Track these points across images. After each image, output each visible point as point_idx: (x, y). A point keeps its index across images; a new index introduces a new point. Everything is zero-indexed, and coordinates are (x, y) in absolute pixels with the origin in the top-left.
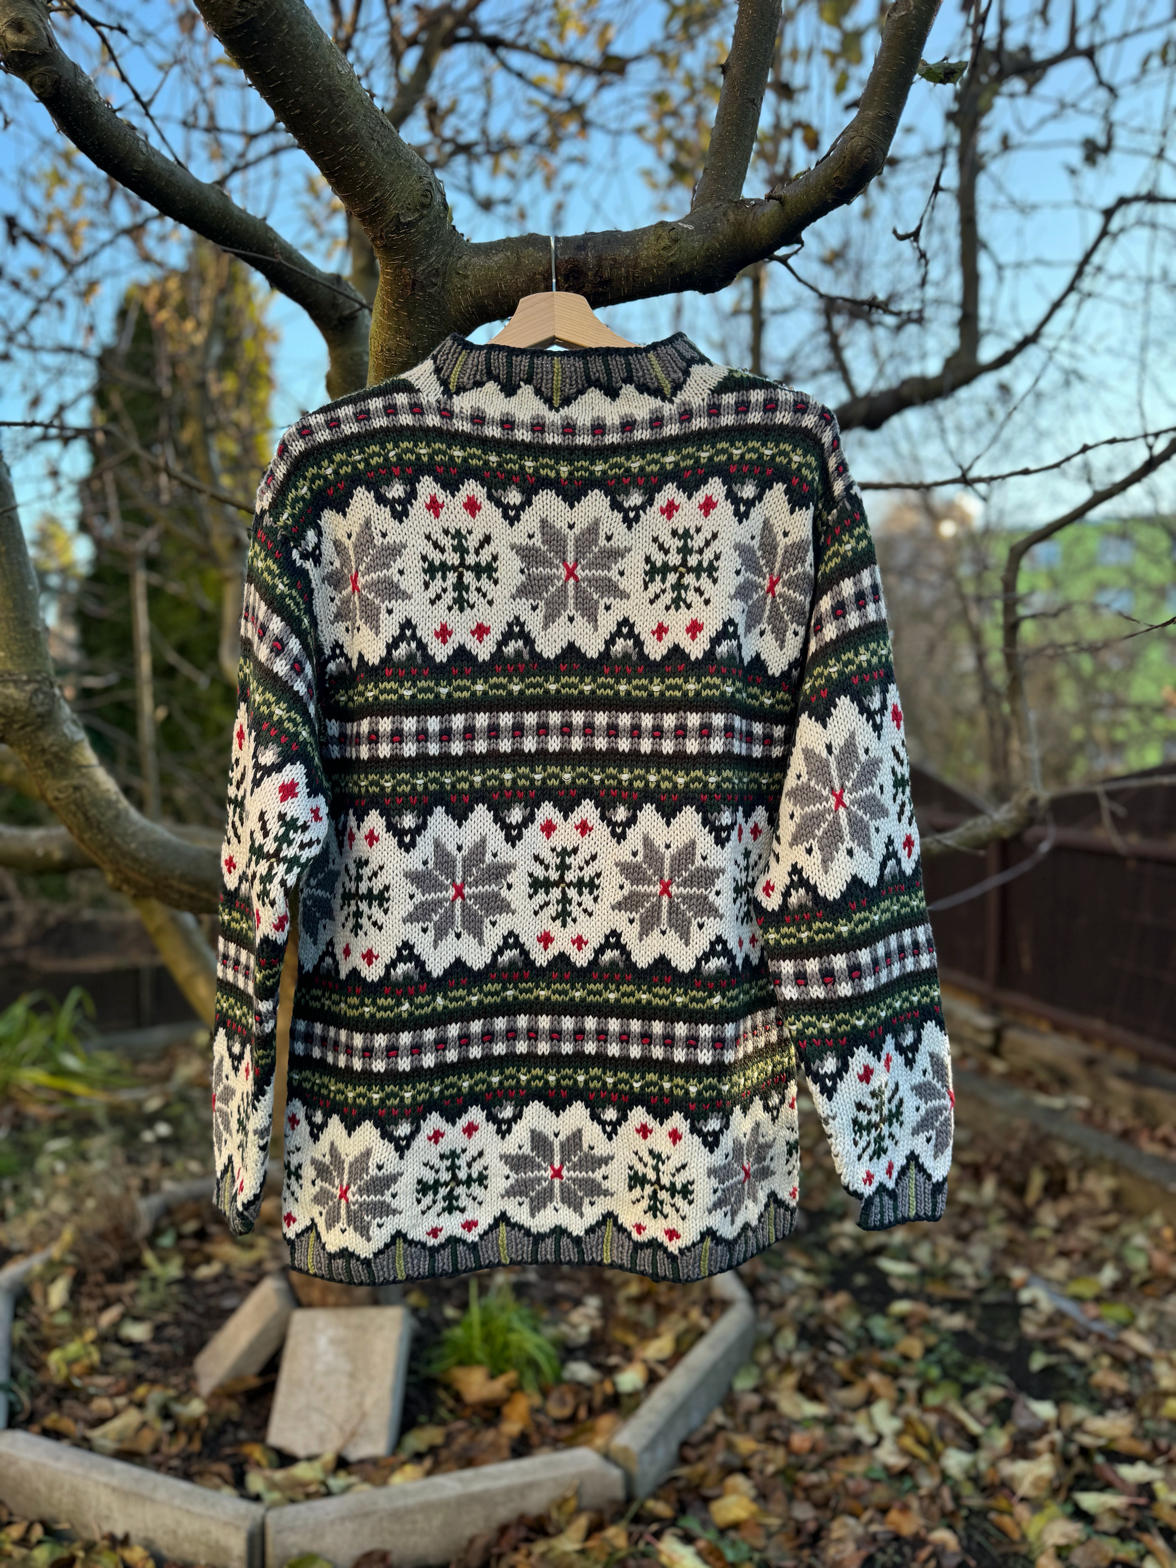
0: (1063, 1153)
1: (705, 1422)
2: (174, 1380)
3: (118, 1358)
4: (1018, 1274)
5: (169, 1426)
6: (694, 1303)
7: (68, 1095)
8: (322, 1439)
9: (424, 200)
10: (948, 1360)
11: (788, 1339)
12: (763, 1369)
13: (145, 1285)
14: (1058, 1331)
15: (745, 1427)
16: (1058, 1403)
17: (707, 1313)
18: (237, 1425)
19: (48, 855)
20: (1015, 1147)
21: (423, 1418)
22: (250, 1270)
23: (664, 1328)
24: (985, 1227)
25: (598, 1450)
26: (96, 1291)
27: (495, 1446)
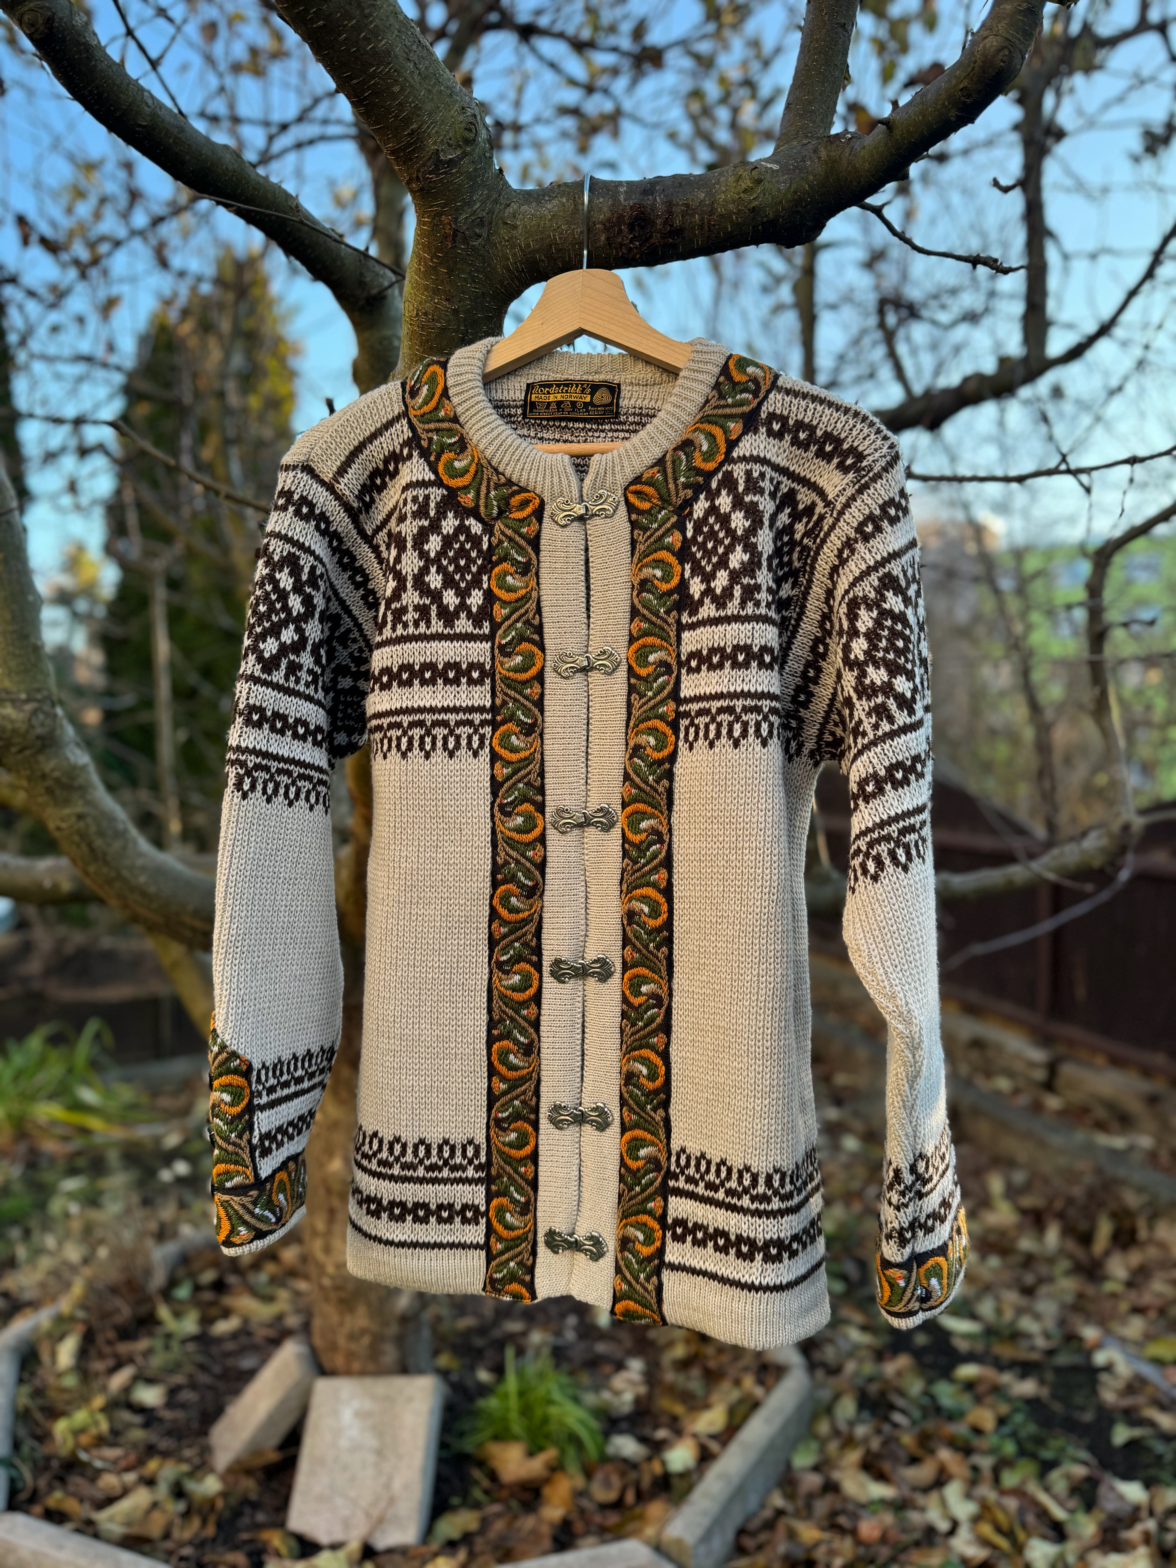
0: (1132, 1199)
1: (763, 1506)
2: (188, 1453)
3: (129, 1426)
4: (1090, 1333)
5: (181, 1506)
6: (746, 1369)
7: (85, 1131)
8: (347, 1524)
9: (467, 134)
10: (1024, 1433)
11: (847, 1408)
12: (823, 1442)
13: (158, 1343)
14: (1139, 1400)
15: (807, 1512)
16: (1149, 1484)
17: (761, 1382)
18: (255, 1506)
19: (56, 887)
20: (1077, 1191)
21: (455, 1500)
22: (270, 1326)
23: (714, 1398)
24: (1050, 1280)
25: (647, 1542)
26: (107, 1350)
27: (534, 1533)
